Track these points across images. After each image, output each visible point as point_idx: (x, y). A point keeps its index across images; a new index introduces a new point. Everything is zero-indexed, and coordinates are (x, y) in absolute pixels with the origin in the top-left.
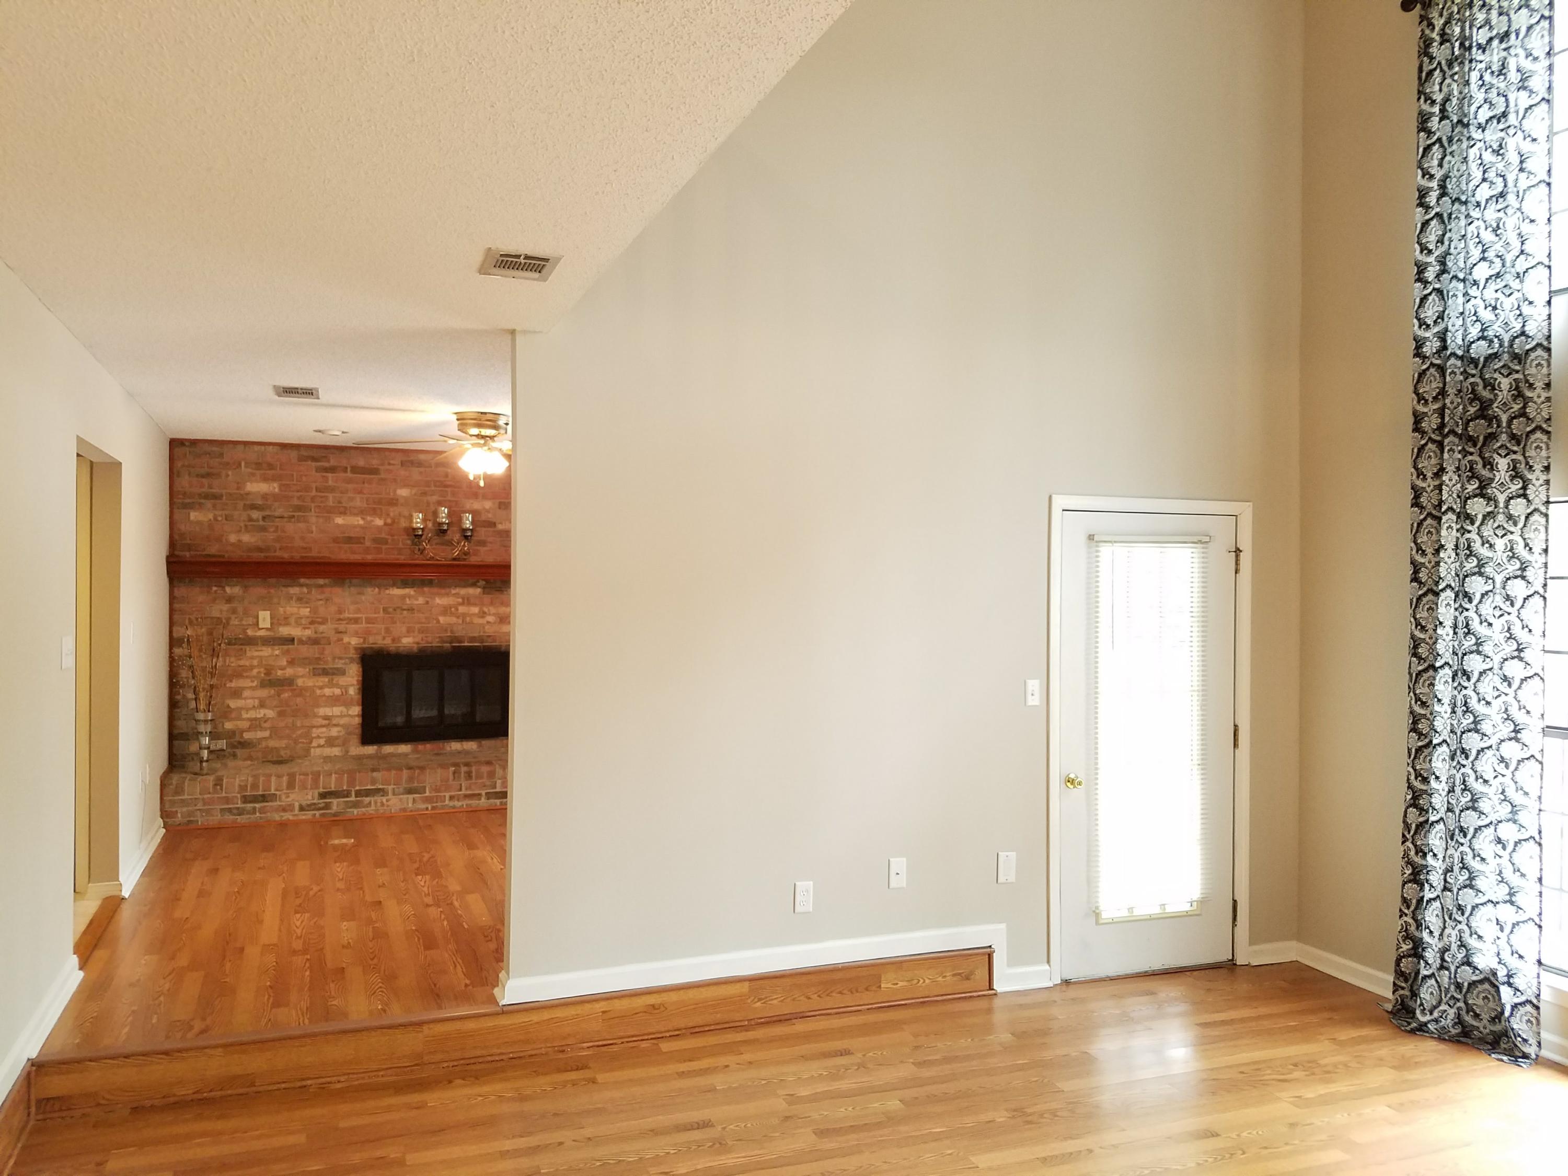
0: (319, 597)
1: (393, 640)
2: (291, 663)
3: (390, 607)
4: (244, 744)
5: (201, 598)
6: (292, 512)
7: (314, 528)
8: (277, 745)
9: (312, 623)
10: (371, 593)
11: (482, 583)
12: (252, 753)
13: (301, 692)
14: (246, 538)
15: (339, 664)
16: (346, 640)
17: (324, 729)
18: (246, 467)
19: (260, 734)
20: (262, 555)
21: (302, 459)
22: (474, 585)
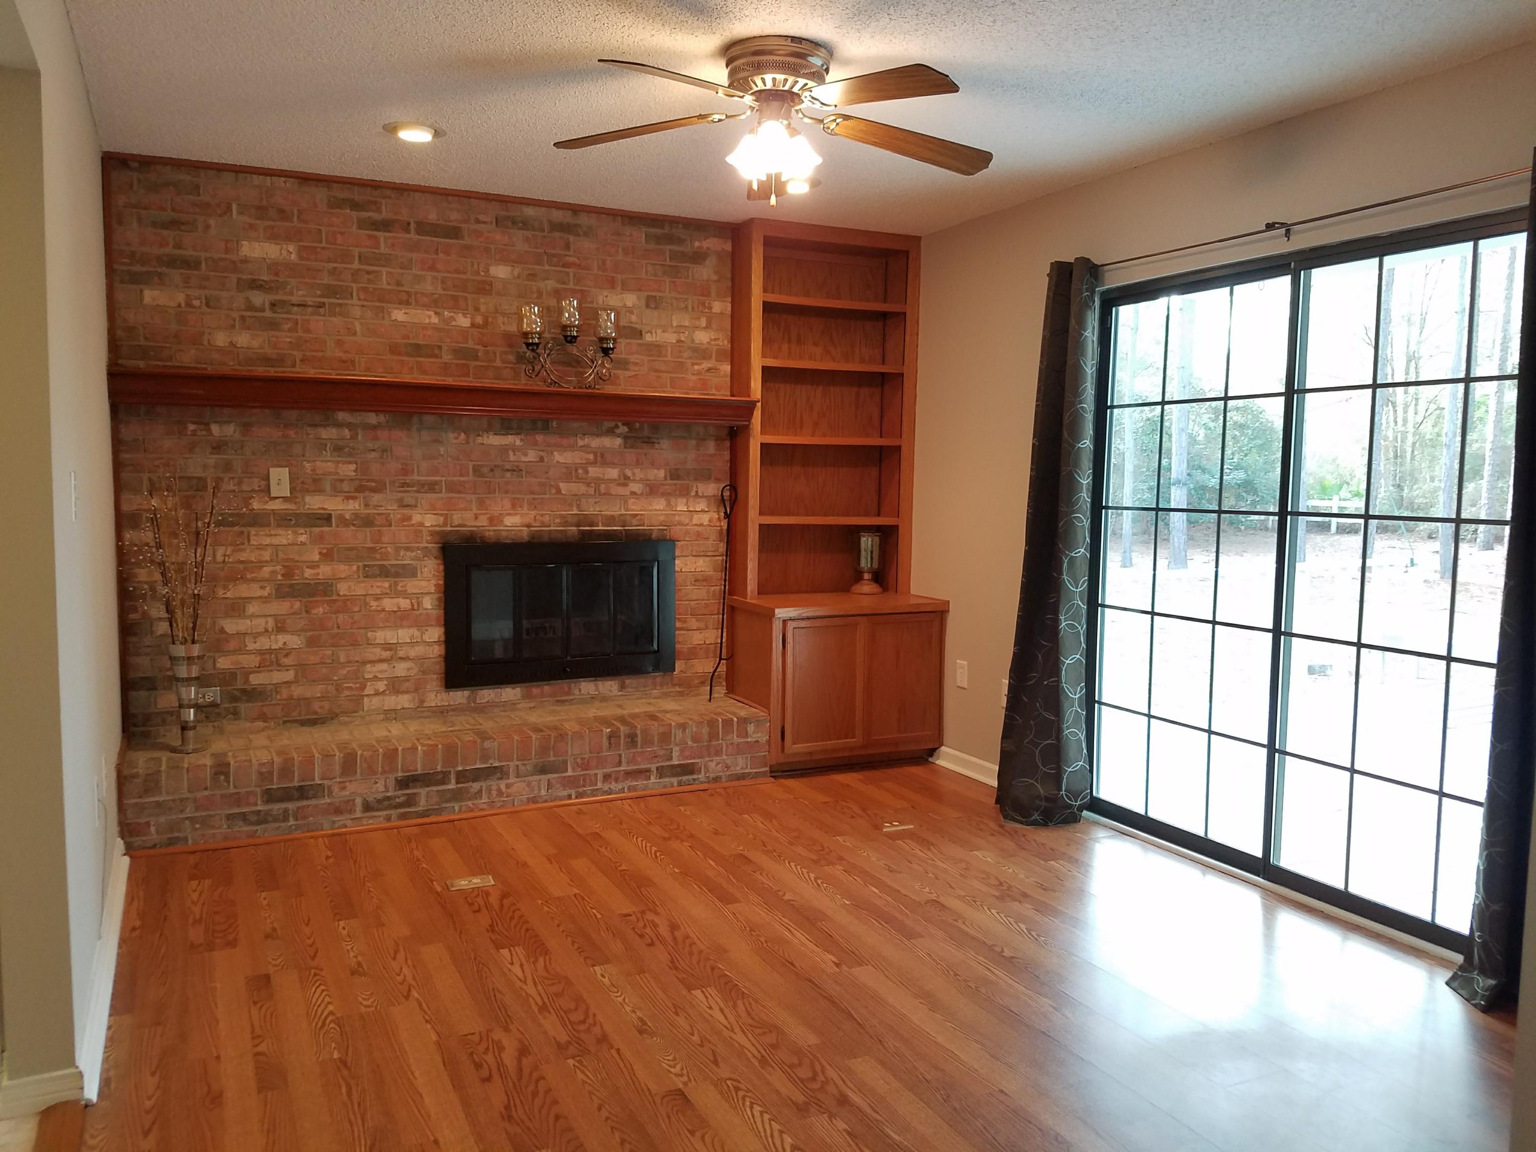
0: (370, 445)
1: (491, 519)
2: (327, 556)
3: (482, 466)
4: (251, 694)
5: (168, 443)
6: (320, 296)
7: (358, 327)
8: (308, 694)
9: (360, 489)
10: (453, 440)
11: (623, 429)
12: (265, 709)
13: (345, 605)
14: (243, 339)
15: (407, 559)
16: (417, 518)
17: (384, 666)
18: (240, 213)
19: (278, 677)
20: (272, 370)
21: (336, 204)
22: (611, 432)
